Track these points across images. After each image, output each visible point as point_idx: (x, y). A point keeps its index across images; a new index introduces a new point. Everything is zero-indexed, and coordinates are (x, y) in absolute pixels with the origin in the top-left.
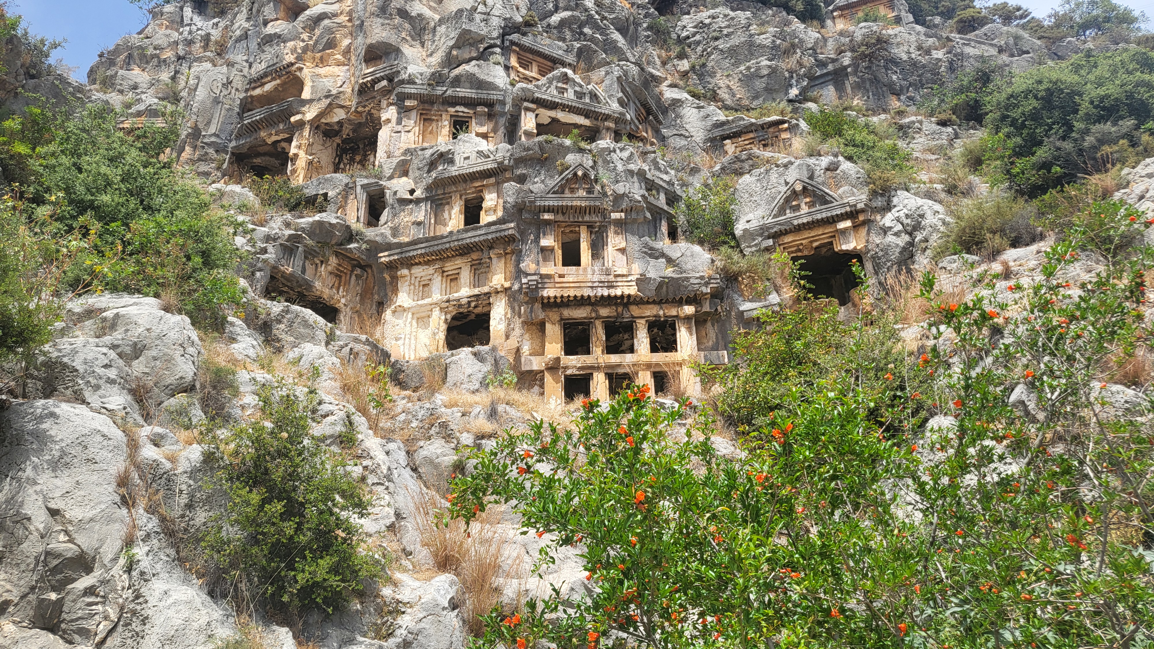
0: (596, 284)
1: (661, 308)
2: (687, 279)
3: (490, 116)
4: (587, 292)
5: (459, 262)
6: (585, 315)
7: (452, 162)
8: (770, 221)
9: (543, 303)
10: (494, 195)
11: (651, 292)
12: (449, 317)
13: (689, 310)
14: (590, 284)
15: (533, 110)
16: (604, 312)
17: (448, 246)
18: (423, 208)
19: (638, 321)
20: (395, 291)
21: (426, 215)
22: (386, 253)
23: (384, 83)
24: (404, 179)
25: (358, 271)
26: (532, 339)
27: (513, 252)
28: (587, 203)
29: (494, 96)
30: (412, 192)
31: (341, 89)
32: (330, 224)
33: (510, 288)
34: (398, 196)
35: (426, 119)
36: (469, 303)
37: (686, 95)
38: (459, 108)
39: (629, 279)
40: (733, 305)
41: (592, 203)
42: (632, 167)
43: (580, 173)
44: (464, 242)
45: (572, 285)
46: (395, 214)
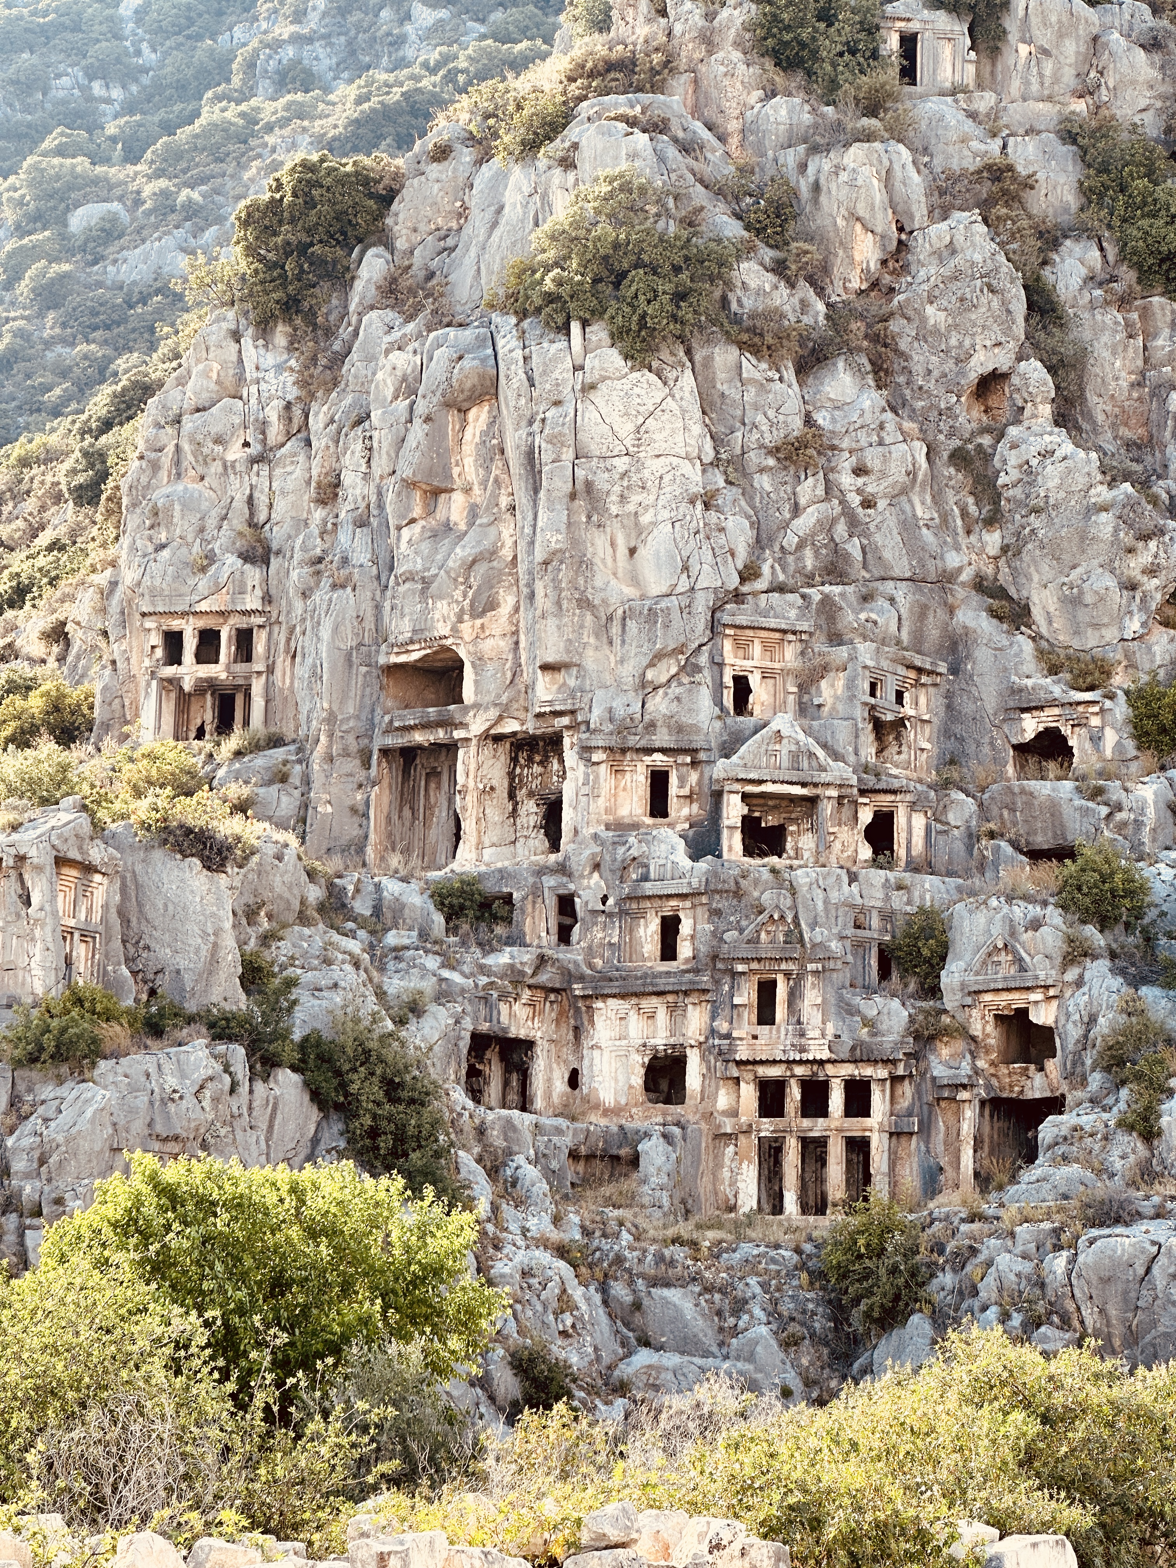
0: (789, 1048)
1: (857, 1067)
2: (881, 1043)
3: (694, 764)
4: (781, 1054)
5: (654, 1001)
6: (779, 1074)
8: (970, 977)
9: (735, 1063)
10: (692, 919)
11: (844, 1054)
12: (646, 1060)
13: (882, 1073)
14: (782, 1048)
15: (737, 792)
16: (799, 1070)
18: (617, 924)
19: (833, 1079)
20: (592, 1022)
21: (620, 933)
22: (581, 985)
24: (596, 875)
25: (552, 997)
26: (727, 1093)
27: (707, 1002)
28: (782, 955)
29: (698, 741)
31: (513, 693)
33: (704, 1043)
34: (589, 906)
35: (618, 770)
36: (665, 1051)
37: (983, 620)
38: (658, 757)
39: (822, 1041)
40: (928, 1067)
41: (787, 955)
43: (776, 917)
45: (765, 1048)
46: (586, 930)
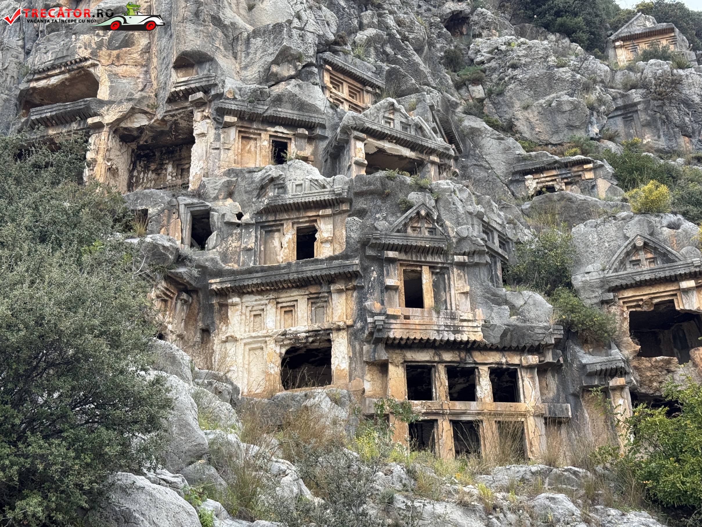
0: (442, 328)
1: (504, 356)
2: (532, 328)
3: (310, 139)
4: (433, 336)
5: (295, 294)
6: (428, 358)
7: (283, 187)
8: (610, 274)
9: (386, 344)
10: (330, 227)
11: (495, 339)
12: (284, 351)
13: (533, 359)
14: (436, 328)
15: (362, 140)
16: (447, 357)
17: (286, 277)
18: (253, 234)
19: (480, 367)
20: (225, 318)
21: (256, 241)
22: (218, 280)
23: (200, 95)
24: (229, 201)
25: (184, 296)
26: (373, 379)
27: (354, 288)
28: (432, 244)
29: (316, 119)
30: (240, 216)
31: (144, 94)
32: (164, 247)
33: (352, 326)
34: (226, 220)
35: (245, 138)
36: (307, 337)
37: (484, 124)
38: (278, 129)
39: (475, 324)
40: (575, 356)
41: (436, 245)
42: (470, 208)
43: (423, 213)
44: (305, 275)
45: (418, 327)
46: (223, 238)
